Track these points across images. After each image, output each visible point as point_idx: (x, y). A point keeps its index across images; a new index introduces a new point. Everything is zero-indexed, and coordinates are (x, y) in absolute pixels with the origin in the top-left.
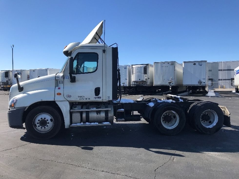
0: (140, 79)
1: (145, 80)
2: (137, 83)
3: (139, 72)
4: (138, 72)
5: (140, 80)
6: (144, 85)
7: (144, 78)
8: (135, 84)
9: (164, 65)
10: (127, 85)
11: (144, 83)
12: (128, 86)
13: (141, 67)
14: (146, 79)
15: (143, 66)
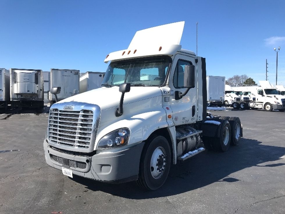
0: (28, 91)
1: (36, 92)
2: (22, 96)
3: (28, 80)
4: (25, 80)
5: (28, 93)
6: (34, 99)
7: (35, 89)
8: (18, 97)
9: (65, 74)
10: (2, 99)
11: (34, 97)
12: (4, 100)
13: (30, 73)
14: (38, 91)
15: (33, 72)
